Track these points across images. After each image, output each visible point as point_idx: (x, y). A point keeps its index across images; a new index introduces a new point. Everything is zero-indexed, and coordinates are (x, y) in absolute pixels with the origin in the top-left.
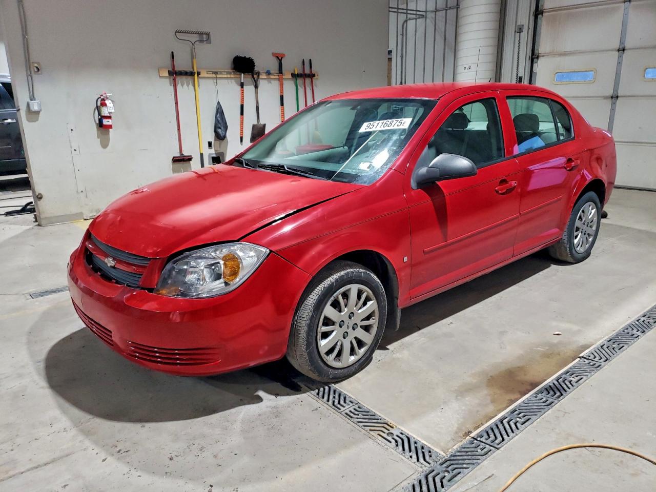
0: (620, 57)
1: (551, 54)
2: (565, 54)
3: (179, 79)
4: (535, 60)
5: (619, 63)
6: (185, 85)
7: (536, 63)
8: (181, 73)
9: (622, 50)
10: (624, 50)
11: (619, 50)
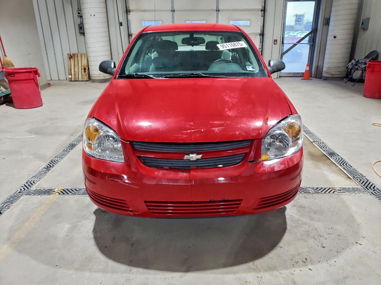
0: (173, 15)
1: (137, 10)
2: (144, 11)
4: (128, 13)
5: (173, 17)
7: (129, 14)
9: (173, 11)
10: (174, 11)
11: (172, 11)
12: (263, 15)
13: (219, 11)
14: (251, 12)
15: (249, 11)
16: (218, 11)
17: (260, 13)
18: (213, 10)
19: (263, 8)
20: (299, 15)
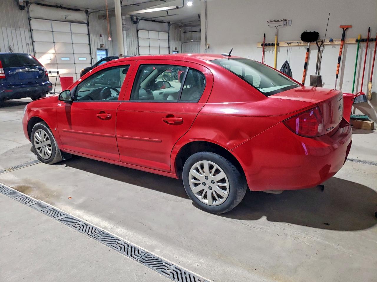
3: (267, 48)
6: (271, 52)
8: (269, 45)
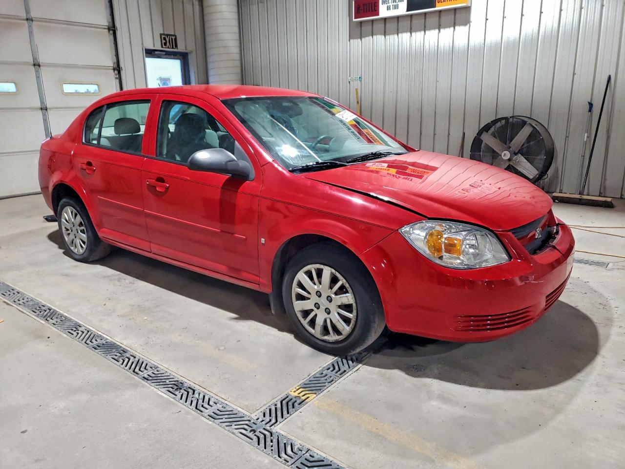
12: (117, 76)
13: (39, 66)
14: (98, 71)
15: (93, 68)
16: (37, 65)
17: (112, 74)
18: (26, 63)
19: (116, 66)
20: (165, 79)
